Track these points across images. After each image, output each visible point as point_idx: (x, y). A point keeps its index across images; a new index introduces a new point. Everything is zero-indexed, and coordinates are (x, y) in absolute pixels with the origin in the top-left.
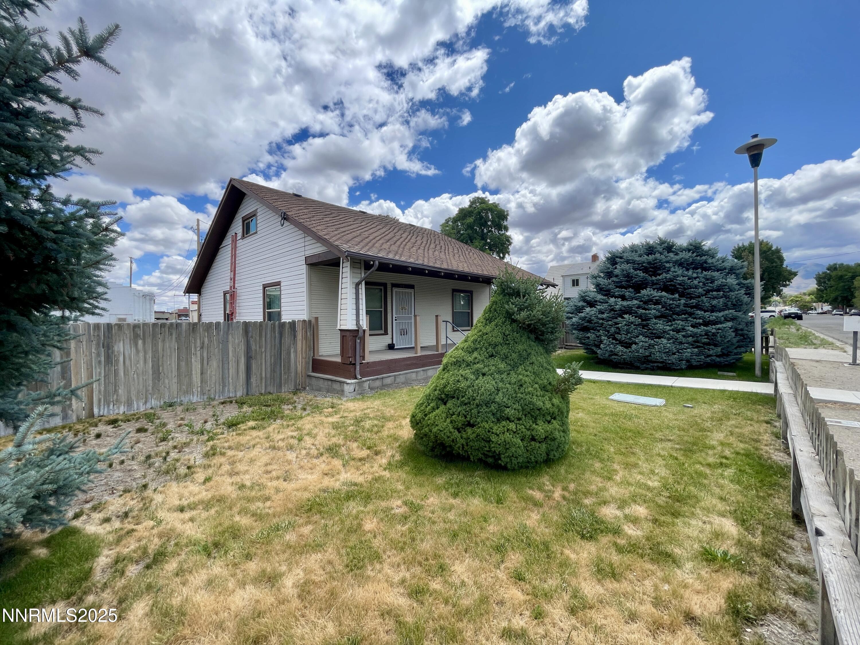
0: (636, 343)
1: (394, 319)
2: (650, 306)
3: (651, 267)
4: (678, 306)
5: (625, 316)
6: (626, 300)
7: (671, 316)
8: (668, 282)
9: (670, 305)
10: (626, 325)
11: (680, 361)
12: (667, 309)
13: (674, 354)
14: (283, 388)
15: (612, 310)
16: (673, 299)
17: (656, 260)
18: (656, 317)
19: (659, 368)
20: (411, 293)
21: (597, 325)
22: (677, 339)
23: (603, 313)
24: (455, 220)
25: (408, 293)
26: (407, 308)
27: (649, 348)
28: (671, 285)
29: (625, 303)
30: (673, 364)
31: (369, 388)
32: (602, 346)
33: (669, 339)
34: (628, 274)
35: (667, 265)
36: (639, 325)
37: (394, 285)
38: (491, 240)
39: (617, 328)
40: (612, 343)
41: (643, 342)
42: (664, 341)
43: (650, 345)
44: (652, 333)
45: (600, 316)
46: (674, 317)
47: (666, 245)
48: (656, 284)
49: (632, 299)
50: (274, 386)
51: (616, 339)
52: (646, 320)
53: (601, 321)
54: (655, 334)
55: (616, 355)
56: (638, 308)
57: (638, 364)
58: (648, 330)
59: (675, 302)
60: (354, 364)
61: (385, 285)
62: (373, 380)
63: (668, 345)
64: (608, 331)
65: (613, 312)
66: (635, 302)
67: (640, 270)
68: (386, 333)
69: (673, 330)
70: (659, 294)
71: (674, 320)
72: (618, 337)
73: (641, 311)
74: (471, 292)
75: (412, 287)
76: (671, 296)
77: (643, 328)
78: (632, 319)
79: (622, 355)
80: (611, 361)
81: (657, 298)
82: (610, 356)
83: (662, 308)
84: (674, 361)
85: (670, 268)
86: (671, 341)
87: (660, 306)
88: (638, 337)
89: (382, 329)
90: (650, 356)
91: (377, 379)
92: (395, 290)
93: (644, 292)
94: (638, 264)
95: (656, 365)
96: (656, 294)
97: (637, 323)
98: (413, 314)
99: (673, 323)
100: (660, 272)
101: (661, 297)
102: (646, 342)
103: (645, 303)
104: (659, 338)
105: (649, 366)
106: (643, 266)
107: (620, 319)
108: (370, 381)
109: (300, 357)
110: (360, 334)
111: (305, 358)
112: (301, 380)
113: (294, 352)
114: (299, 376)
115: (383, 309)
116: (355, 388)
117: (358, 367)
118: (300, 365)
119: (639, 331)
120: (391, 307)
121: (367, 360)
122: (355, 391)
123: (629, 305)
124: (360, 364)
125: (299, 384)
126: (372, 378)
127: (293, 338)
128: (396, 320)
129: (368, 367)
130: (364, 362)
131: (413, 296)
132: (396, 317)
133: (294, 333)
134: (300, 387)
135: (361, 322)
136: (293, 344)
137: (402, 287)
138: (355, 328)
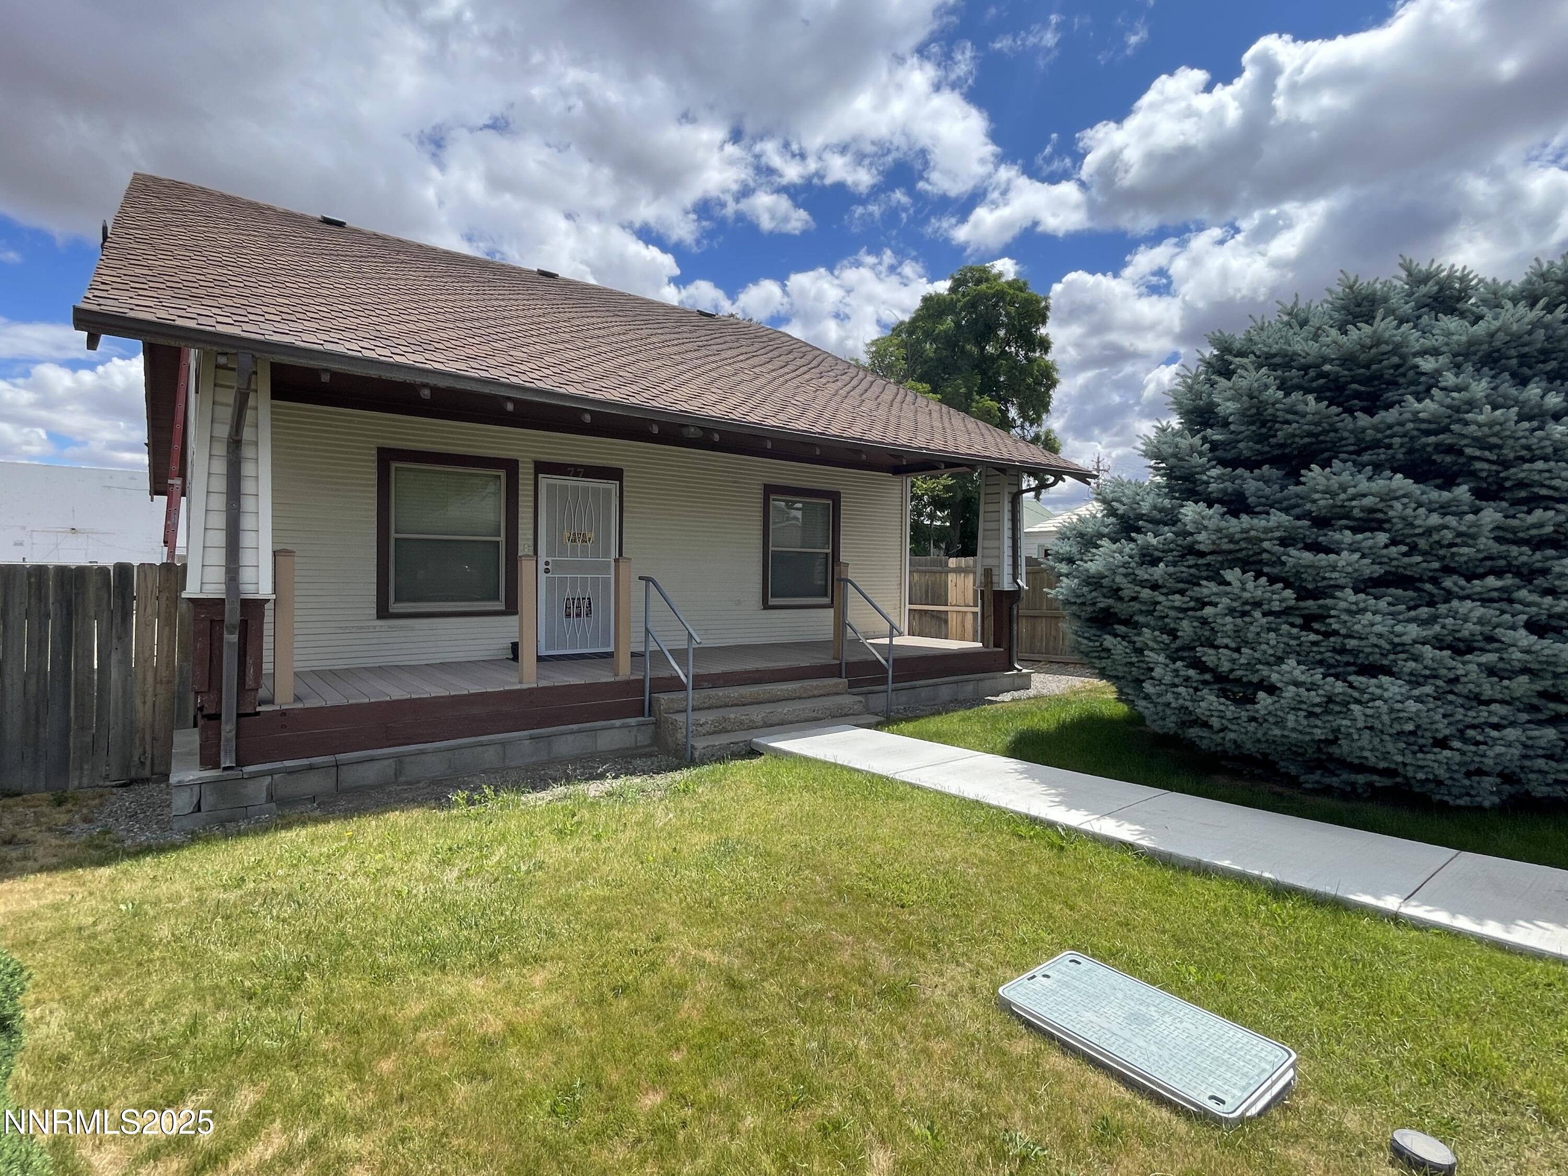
0: (1272, 690)
1: (542, 567)
2: (1337, 536)
3: (1354, 380)
4: (1467, 537)
5: (1229, 575)
6: (1250, 511)
7: (1435, 581)
8: (1428, 433)
9: (1429, 532)
10: (1231, 611)
11: (1468, 774)
12: (1413, 549)
13: (1442, 743)
14: (74, 773)
15: (1192, 551)
16: (1444, 509)
17: (1378, 342)
18: (1364, 585)
19: (1376, 795)
20: (607, 492)
21: (1136, 606)
22: (1456, 680)
23: (1154, 562)
24: (912, 327)
25: (596, 491)
26: (590, 535)
27: (1327, 712)
28: (1440, 448)
29: (1234, 525)
30: (1439, 783)
31: (270, 798)
32: (1148, 687)
33: (1415, 681)
34: (1261, 407)
35: (1427, 364)
36: (1287, 611)
37: (542, 468)
38: (1009, 378)
39: (1204, 622)
40: (1187, 679)
41: (1297, 684)
42: (1393, 687)
43: (1330, 700)
44: (1342, 651)
45: (1143, 573)
46: (1448, 583)
47: (1430, 288)
48: (1375, 445)
49: (1272, 504)
51: (1198, 664)
52: (1315, 594)
53: (1146, 593)
54: (1355, 652)
55: (1206, 725)
56: (1284, 542)
57: (1293, 770)
58: (1327, 635)
59: (1451, 520)
60: (217, 717)
61: (511, 467)
62: (290, 772)
63: (1412, 706)
64: (1173, 633)
65: (1191, 560)
66: (1278, 518)
67: (1307, 391)
68: (512, 608)
69: (1439, 643)
70: (1380, 484)
71: (1449, 596)
72: (1209, 656)
73: (1298, 557)
74: (835, 497)
75: (614, 474)
76: (1434, 495)
77: (1306, 627)
78: (1256, 588)
79: (1223, 729)
80: (1191, 745)
81: (1368, 501)
82: (1183, 724)
83: (1394, 542)
84: (1442, 773)
85: (1438, 373)
86: (1428, 689)
87: (1382, 538)
88: (1280, 660)
89: (497, 598)
90: (1335, 741)
91: (311, 768)
92: (545, 481)
93: (1315, 475)
94: (1305, 368)
95: (1361, 779)
96: (1364, 485)
97: (1276, 606)
98: (614, 553)
99: (1443, 608)
100: (1391, 395)
101: (1388, 497)
102: (1311, 687)
103: (1322, 522)
104: (1372, 670)
105: (1334, 781)
106: (1323, 375)
107: (1213, 587)
108: (276, 777)
109: (145, 679)
110: (232, 615)
111: (169, 682)
112: (149, 751)
113: (120, 662)
114: (144, 737)
115: (502, 539)
116: (199, 802)
117: (228, 728)
118: (144, 703)
119: (1285, 640)
120: (532, 532)
121: (272, 702)
122: (199, 810)
123: (1253, 533)
124: (239, 716)
125: (142, 763)
126: (288, 763)
127: (118, 620)
128: (547, 571)
129: (284, 726)
130: (259, 709)
131: (615, 502)
132: (547, 563)
133: (124, 602)
134: (146, 773)
135: (247, 575)
136: (119, 638)
137: (576, 475)
138: (214, 592)
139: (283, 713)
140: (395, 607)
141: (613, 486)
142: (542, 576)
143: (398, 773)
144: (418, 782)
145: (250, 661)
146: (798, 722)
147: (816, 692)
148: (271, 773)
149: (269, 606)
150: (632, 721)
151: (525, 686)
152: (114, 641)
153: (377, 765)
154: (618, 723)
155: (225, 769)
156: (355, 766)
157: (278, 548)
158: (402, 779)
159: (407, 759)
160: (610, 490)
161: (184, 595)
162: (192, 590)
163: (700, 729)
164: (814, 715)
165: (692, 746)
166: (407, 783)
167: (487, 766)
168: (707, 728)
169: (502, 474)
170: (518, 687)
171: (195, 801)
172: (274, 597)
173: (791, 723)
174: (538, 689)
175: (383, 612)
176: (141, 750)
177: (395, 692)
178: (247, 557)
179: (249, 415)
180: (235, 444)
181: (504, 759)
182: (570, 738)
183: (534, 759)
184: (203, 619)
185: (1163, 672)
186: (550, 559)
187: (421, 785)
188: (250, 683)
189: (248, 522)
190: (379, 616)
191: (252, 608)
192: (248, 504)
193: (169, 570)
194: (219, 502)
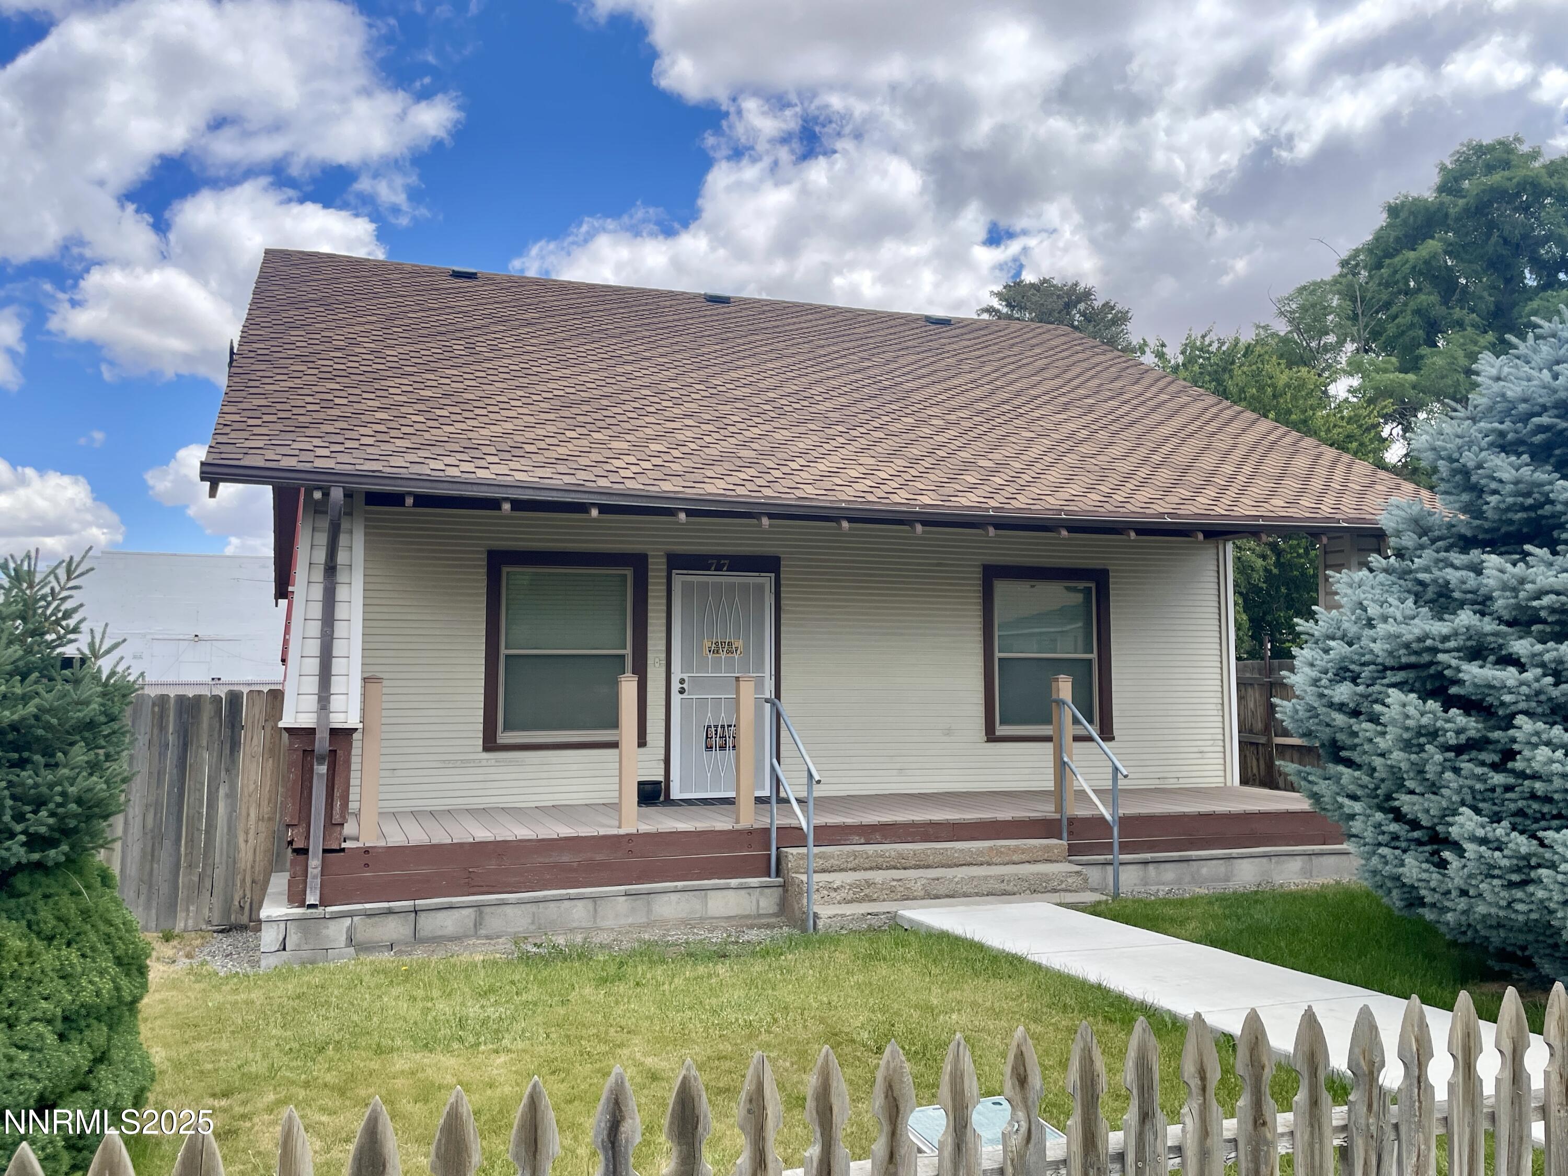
1: (675, 686)
14: (181, 915)
20: (760, 588)
25: (745, 588)
26: (739, 644)
31: (350, 941)
37: (677, 562)
50: (148, 907)
60: (304, 851)
61: (637, 562)
62: (369, 915)
74: (1102, 576)
75: (769, 564)
91: (390, 912)
97: (1454, 738)
98: (768, 667)
102: (1498, 845)
108: (355, 919)
109: (248, 815)
110: (322, 743)
111: (270, 819)
112: (248, 895)
113: (227, 796)
114: (244, 880)
115: (628, 651)
116: (285, 939)
117: (315, 863)
118: (247, 841)
119: (1469, 782)
120: (664, 642)
121: (357, 839)
122: (284, 949)
123: (1429, 642)
124: (325, 851)
125: (242, 908)
126: (368, 906)
127: (227, 751)
128: (682, 691)
129: (367, 865)
130: (344, 845)
131: (769, 600)
132: (682, 681)
133: (233, 732)
134: (245, 919)
135: (337, 703)
136: (227, 770)
137: (719, 569)
138: (306, 720)
139: (367, 851)
141: (766, 580)
142: (676, 698)
143: (478, 924)
144: (499, 937)
145: (337, 794)
146: (977, 894)
147: (1015, 858)
148: (350, 914)
149: (356, 736)
150: (754, 881)
151: (622, 831)
152: (223, 773)
153: (456, 914)
154: (734, 882)
155: (311, 906)
156: (433, 914)
157: (366, 675)
158: (483, 932)
159: (487, 910)
160: (763, 586)
161: (281, 724)
162: (289, 719)
163: (833, 894)
164: (1003, 886)
165: (816, 916)
166: (488, 937)
167: (575, 925)
168: (843, 894)
169: (629, 572)
170: (615, 831)
171: (281, 939)
172: (361, 726)
173: (965, 895)
174: (638, 835)
175: (490, 744)
176: (241, 893)
177: (481, 833)
178: (337, 685)
180: (331, 569)
181: (595, 917)
182: (674, 897)
183: (630, 920)
184: (296, 750)
185: (1363, 826)
186: (685, 676)
187: (500, 940)
188: (337, 818)
189: (339, 648)
190: (486, 749)
191: (342, 735)
192: (340, 629)
193: (276, 697)
194: (315, 628)
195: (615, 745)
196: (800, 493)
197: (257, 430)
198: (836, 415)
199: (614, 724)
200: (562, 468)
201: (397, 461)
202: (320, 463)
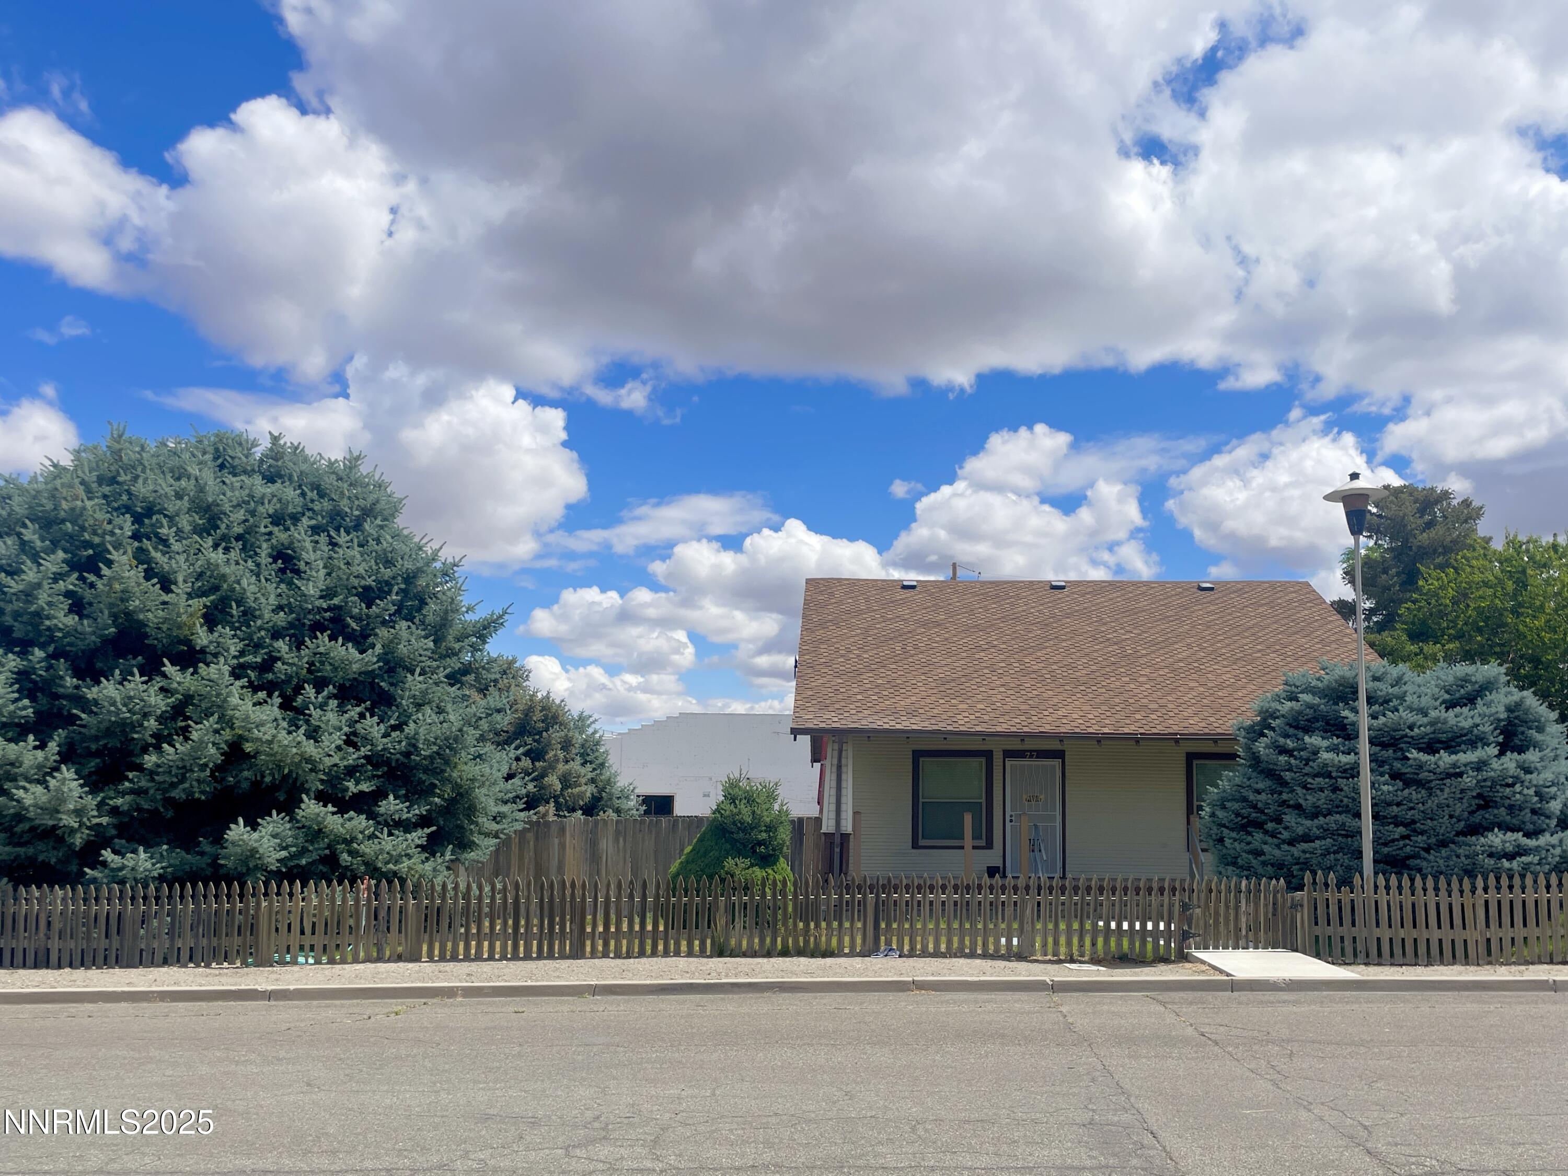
1: (1008, 818)
20: (1053, 767)
25: (1045, 767)
26: (1042, 797)
37: (1010, 753)
61: (988, 755)
68: (990, 845)
75: (1060, 755)
89: (981, 838)
98: (1059, 809)
110: (837, 840)
115: (983, 800)
120: (1003, 795)
127: (799, 844)
128: (1011, 821)
131: (1058, 773)
132: (1011, 816)
133: (801, 836)
135: (843, 823)
137: (1031, 756)
138: (832, 830)
140: (922, 842)
141: (1057, 763)
142: (1008, 824)
149: (852, 837)
152: (797, 855)
157: (855, 811)
160: (1055, 766)
161: (821, 831)
162: (824, 830)
169: (983, 760)
172: (853, 832)
175: (915, 845)
178: (843, 815)
179: (844, 753)
184: (827, 842)
186: (1013, 813)
189: (843, 800)
190: (913, 847)
191: (845, 837)
192: (844, 792)
193: (818, 821)
194: (833, 792)
195: (962, 848)
196: (1042, 729)
197: (810, 709)
198: (1085, 679)
199: (962, 838)
200: (933, 721)
201: (864, 722)
202: (834, 725)
